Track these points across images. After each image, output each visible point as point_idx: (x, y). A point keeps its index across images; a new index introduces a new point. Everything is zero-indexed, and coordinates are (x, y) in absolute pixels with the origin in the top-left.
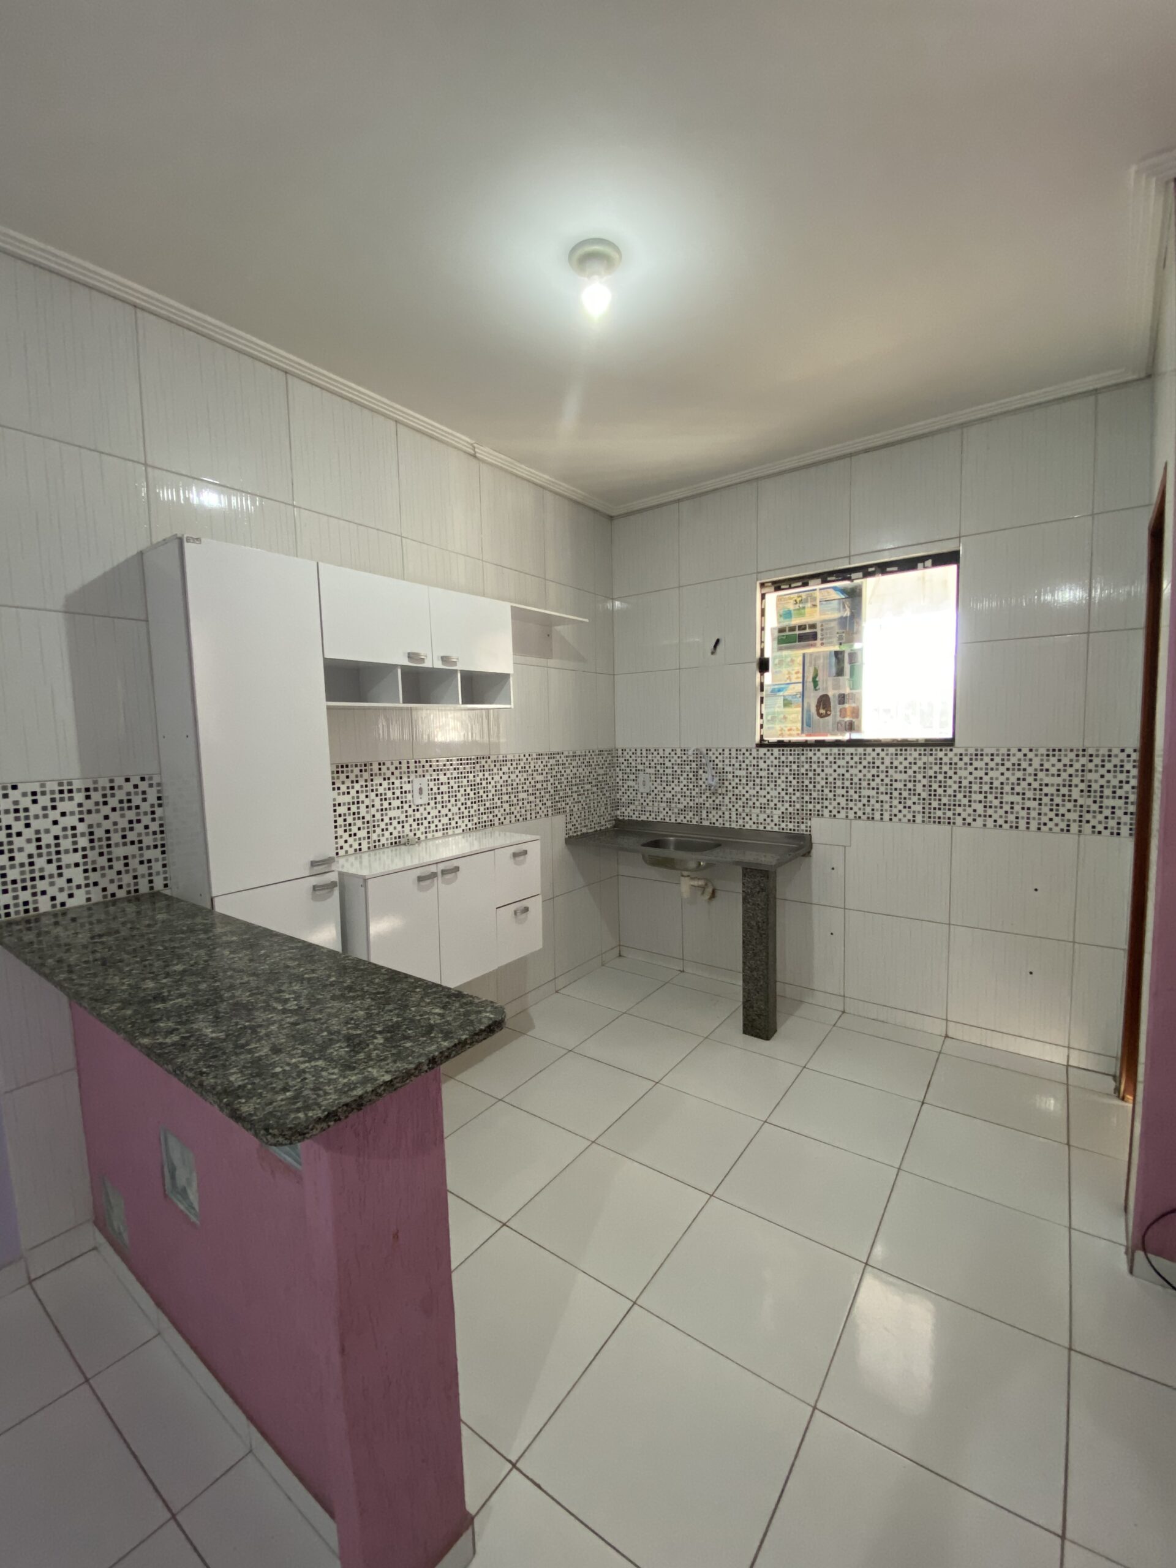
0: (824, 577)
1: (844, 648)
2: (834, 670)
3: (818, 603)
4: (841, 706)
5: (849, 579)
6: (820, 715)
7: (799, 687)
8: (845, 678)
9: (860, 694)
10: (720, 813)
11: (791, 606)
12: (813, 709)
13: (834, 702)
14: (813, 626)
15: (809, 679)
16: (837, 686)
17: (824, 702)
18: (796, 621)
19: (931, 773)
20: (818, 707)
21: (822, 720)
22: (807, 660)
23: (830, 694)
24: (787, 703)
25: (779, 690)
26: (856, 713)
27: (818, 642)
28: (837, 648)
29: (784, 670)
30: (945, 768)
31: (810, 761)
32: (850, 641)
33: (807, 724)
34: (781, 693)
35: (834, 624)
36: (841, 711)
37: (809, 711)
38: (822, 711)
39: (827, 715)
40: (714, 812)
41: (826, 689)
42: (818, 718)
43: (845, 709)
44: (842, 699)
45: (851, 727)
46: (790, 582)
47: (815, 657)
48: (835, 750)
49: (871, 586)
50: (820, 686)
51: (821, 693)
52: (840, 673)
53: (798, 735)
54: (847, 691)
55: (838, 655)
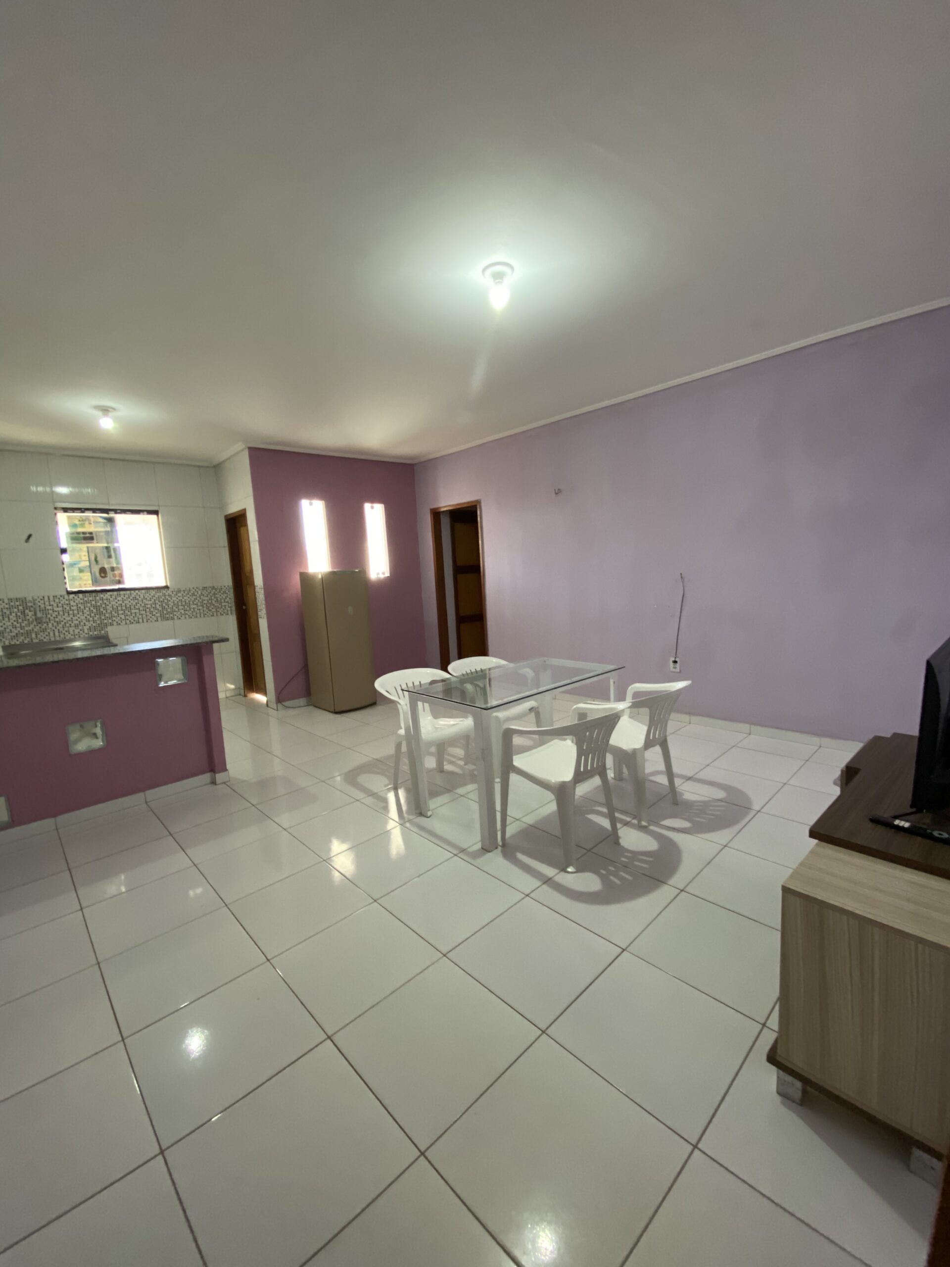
0: (94, 510)
1: (109, 545)
2: (106, 555)
3: (92, 522)
4: (113, 572)
5: (108, 514)
6: (102, 577)
7: (87, 563)
8: (113, 560)
9: (122, 567)
10: (47, 633)
11: (77, 522)
12: (98, 574)
13: (108, 570)
14: (91, 533)
15: (93, 558)
16: (109, 563)
17: (103, 571)
18: (80, 530)
19: (161, 599)
20: (100, 573)
21: (103, 579)
22: (90, 550)
23: (106, 566)
24: (81, 571)
25: (75, 564)
26: (121, 575)
27: (95, 541)
28: (106, 545)
29: (77, 554)
30: (167, 597)
31: (102, 599)
32: (112, 542)
33: (95, 582)
34: (77, 566)
35: (103, 534)
36: (113, 574)
37: (95, 575)
38: (103, 575)
39: (105, 577)
40: (41, 634)
41: (104, 564)
42: (101, 578)
43: (115, 574)
44: (113, 569)
45: (119, 582)
46: (74, 510)
47: (94, 548)
48: (115, 593)
49: (119, 518)
50: (100, 562)
51: (100, 566)
52: (110, 557)
53: (90, 587)
54: (115, 565)
55: (107, 548)
